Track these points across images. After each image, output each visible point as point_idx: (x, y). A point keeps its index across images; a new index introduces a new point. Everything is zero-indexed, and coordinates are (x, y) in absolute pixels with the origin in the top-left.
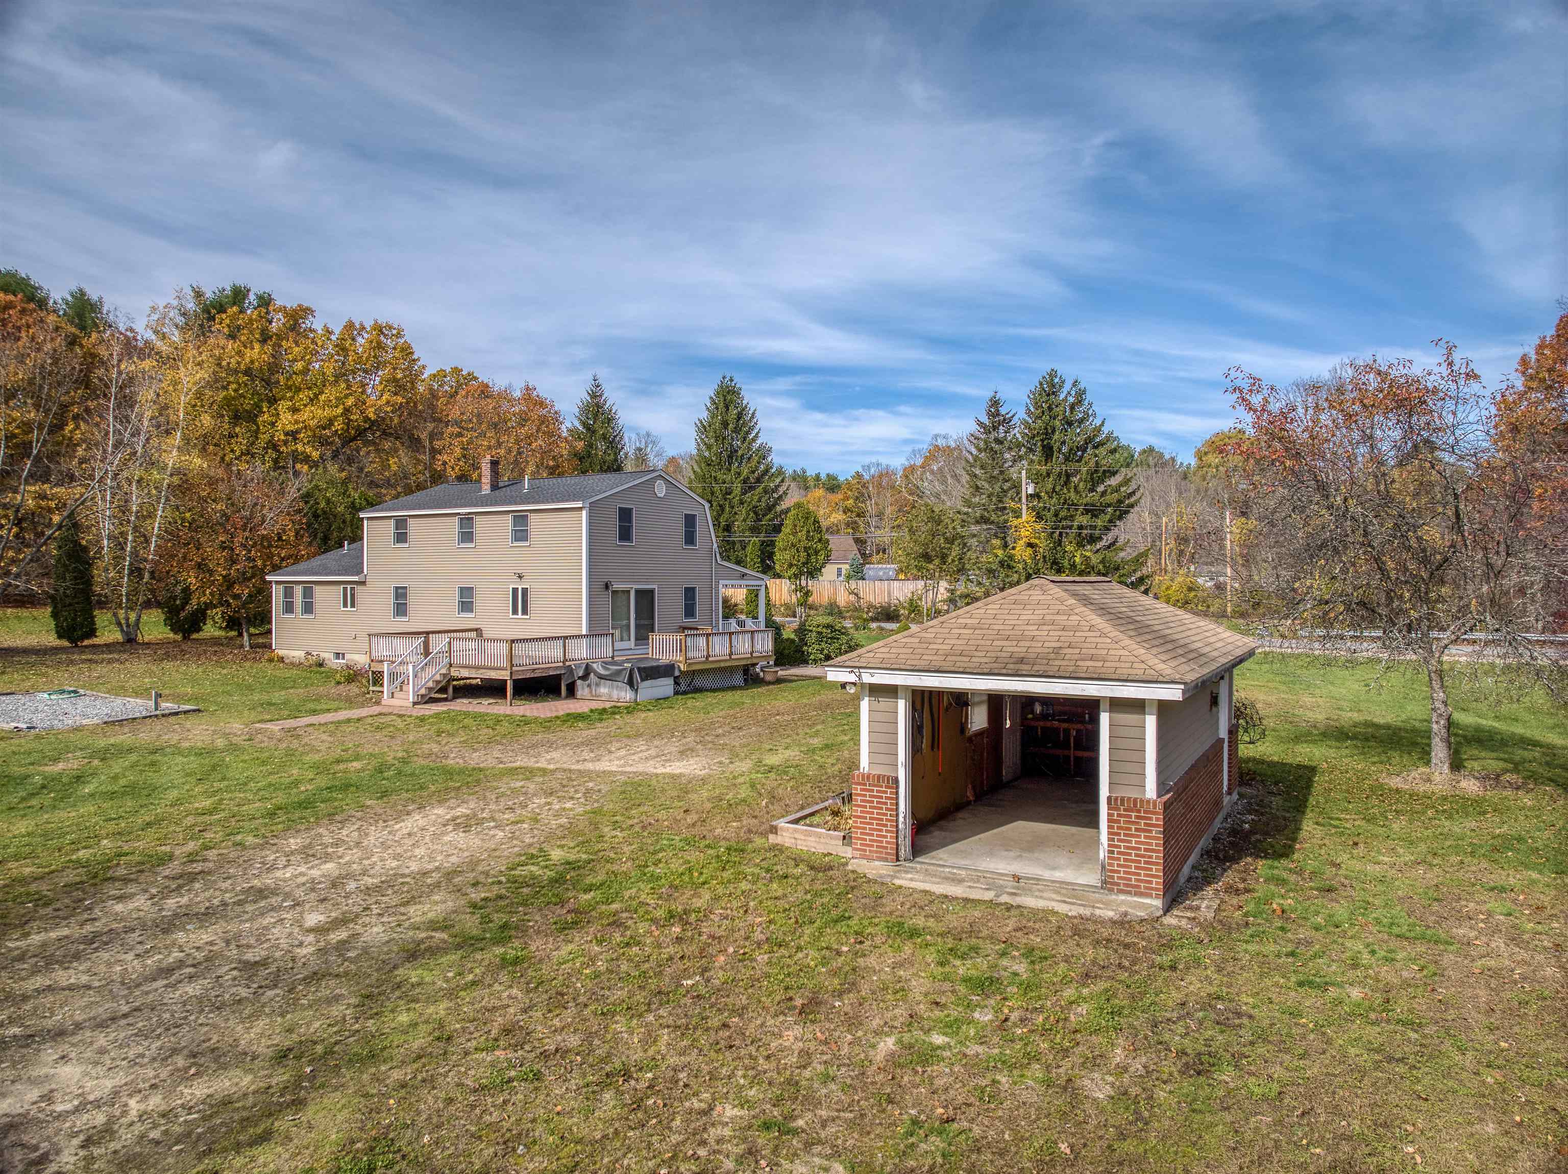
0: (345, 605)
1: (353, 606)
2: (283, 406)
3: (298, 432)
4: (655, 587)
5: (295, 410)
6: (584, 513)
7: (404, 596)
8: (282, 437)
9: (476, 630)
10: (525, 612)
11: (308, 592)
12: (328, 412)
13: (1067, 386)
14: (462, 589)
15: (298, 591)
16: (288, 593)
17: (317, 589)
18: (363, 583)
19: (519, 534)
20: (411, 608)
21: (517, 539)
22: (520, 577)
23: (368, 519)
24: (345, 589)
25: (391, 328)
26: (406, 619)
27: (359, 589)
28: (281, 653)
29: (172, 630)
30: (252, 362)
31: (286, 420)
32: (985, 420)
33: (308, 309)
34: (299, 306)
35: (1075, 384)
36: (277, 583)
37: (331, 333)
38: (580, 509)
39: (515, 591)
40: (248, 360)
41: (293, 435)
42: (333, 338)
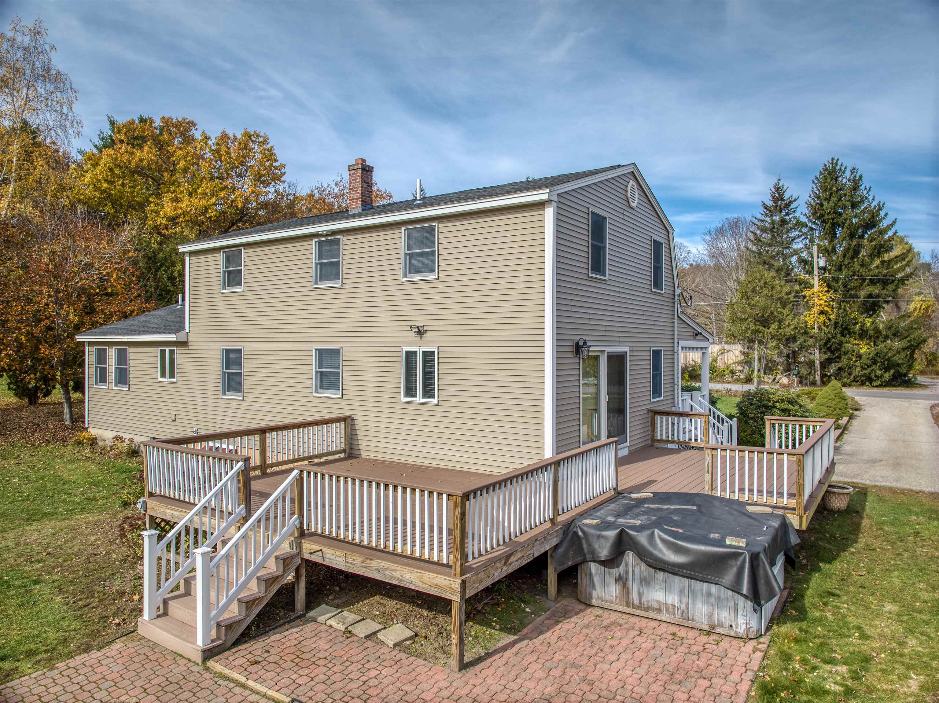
0: (163, 375)
1: (172, 376)
2: (167, 198)
3: (177, 217)
4: (627, 349)
5: (176, 200)
6: (549, 213)
7: (238, 362)
8: (164, 222)
9: (344, 419)
10: (428, 392)
11: (122, 358)
12: (203, 202)
13: (848, 174)
14: (321, 353)
15: (112, 353)
16: (102, 357)
17: (132, 352)
18: (184, 344)
19: (416, 261)
20: (247, 380)
21: (411, 269)
22: (420, 333)
23: (193, 253)
24: (163, 352)
25: (258, 136)
26: (238, 396)
27: (180, 352)
28: (94, 432)
29: (16, 394)
30: (141, 160)
31: (168, 209)
32: (770, 203)
33: (192, 123)
34: (184, 119)
35: (853, 170)
36: (91, 344)
37: (209, 138)
38: (541, 205)
39: (410, 356)
40: (137, 159)
41: (173, 220)
42: (210, 142)
